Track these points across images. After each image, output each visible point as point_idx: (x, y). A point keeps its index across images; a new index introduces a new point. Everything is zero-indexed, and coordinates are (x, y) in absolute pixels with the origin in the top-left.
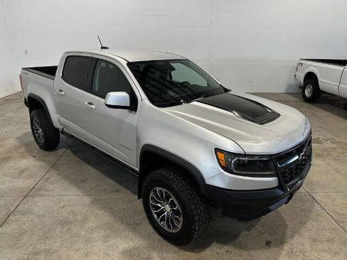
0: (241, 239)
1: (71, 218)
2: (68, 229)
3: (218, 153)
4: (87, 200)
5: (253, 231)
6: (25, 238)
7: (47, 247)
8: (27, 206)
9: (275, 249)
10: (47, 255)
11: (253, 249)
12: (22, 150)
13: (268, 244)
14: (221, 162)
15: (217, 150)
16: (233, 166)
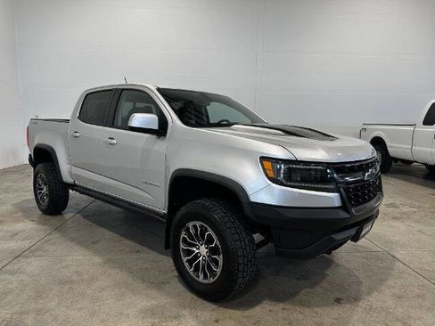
0: (302, 295)
1: (75, 277)
2: (70, 288)
3: (265, 163)
4: (98, 260)
5: (318, 288)
6: (10, 297)
7: (39, 306)
8: (16, 267)
9: (348, 306)
10: (38, 315)
11: (318, 306)
12: (19, 215)
13: (338, 301)
14: (268, 172)
15: (263, 159)
16: (282, 175)
